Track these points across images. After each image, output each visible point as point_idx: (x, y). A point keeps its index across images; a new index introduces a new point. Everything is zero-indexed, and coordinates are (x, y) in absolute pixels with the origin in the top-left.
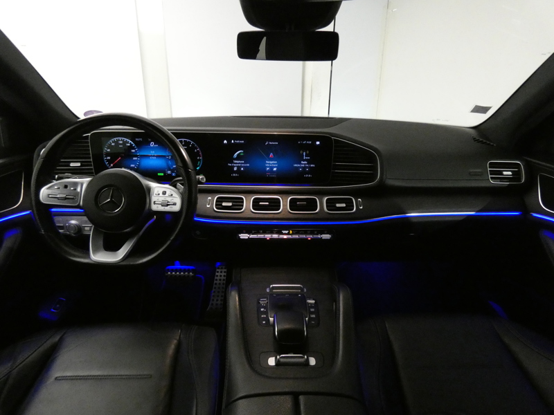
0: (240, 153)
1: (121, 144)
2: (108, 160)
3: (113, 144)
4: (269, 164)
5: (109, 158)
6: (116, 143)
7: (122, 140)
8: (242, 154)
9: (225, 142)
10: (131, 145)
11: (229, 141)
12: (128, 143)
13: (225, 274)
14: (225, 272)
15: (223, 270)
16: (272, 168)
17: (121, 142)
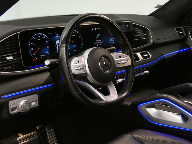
0: (99, 35)
1: (39, 38)
2: (31, 51)
3: (34, 39)
4: (111, 40)
5: (32, 49)
6: (36, 37)
7: (40, 35)
8: (100, 36)
9: (92, 29)
10: (46, 38)
11: (94, 29)
12: (43, 36)
13: (55, 135)
14: (54, 134)
15: (52, 130)
16: (112, 42)
17: (39, 37)
